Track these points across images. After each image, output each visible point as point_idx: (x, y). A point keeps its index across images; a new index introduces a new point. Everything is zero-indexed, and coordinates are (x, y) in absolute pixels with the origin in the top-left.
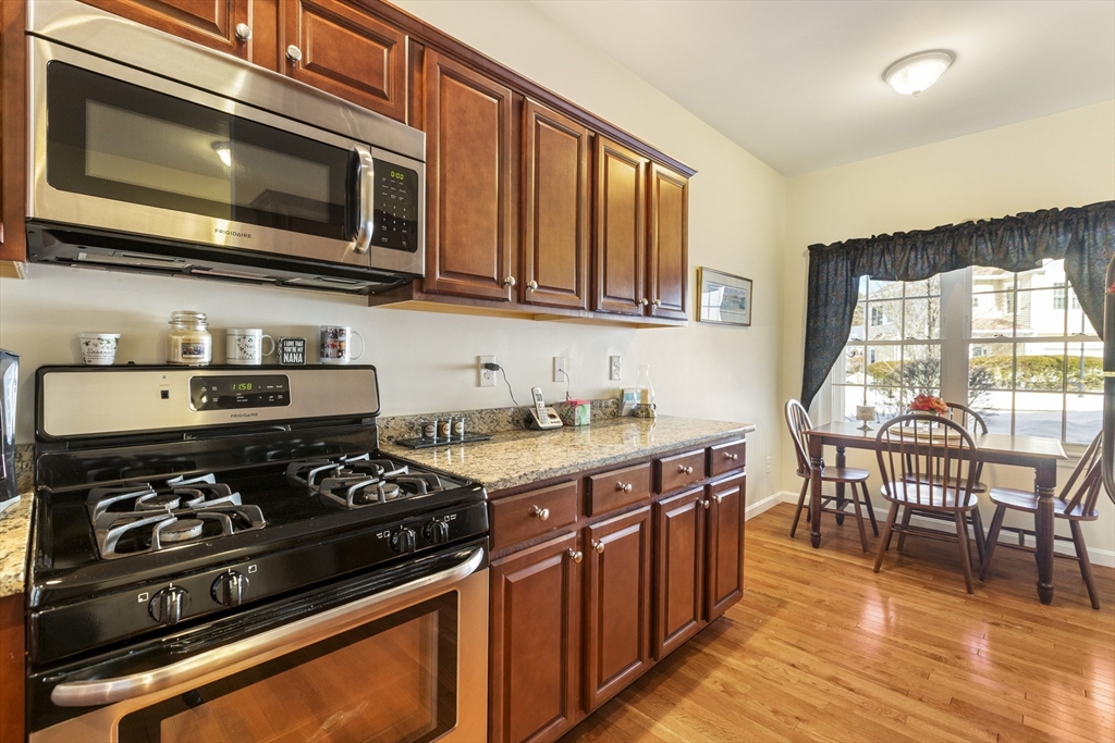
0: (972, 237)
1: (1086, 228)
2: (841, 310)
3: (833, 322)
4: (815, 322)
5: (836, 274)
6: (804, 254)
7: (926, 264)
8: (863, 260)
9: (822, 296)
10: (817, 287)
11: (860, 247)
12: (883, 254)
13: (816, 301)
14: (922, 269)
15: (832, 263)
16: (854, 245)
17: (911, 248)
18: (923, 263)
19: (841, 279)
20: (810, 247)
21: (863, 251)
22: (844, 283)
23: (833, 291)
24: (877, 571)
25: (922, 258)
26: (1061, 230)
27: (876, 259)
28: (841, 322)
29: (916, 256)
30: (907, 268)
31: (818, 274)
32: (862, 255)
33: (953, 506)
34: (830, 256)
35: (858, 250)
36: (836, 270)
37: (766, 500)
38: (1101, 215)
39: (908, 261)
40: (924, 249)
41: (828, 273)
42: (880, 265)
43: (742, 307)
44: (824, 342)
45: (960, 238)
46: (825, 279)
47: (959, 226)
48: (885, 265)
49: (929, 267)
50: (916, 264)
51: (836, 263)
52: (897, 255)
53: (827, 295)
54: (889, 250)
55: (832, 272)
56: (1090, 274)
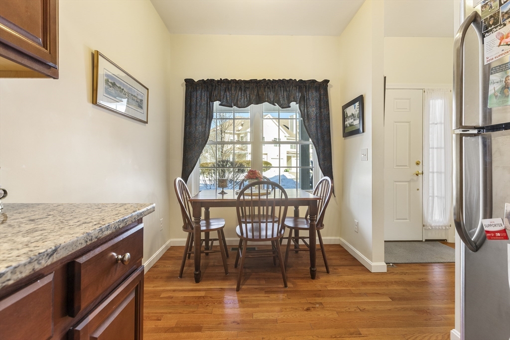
0: (265, 88)
1: (306, 91)
2: (204, 122)
3: (200, 128)
4: (190, 128)
5: (201, 99)
6: (182, 85)
7: (246, 99)
8: (216, 93)
9: (193, 112)
10: (191, 106)
11: (214, 84)
12: (225, 91)
13: (190, 115)
14: (244, 102)
15: (199, 92)
16: (210, 82)
17: (239, 90)
18: (244, 99)
19: (204, 102)
20: (186, 80)
21: (215, 87)
22: (206, 105)
23: (200, 110)
24: (238, 290)
25: (244, 96)
26: (297, 90)
27: (222, 93)
28: (204, 129)
29: (241, 94)
30: (237, 100)
31: (191, 99)
32: (215, 89)
33: (271, 237)
34: (198, 88)
35: (212, 86)
36: (201, 96)
37: (161, 249)
38: (310, 86)
39: (238, 96)
40: (245, 91)
41: (197, 98)
42: (224, 97)
43: (141, 107)
44: (195, 140)
45: (260, 88)
46: (195, 101)
47: (260, 81)
48: (226, 97)
49: (247, 101)
50: (241, 99)
51: (201, 92)
52: (233, 92)
53: (196, 111)
54: (228, 89)
55: (199, 98)
56: (307, 112)
